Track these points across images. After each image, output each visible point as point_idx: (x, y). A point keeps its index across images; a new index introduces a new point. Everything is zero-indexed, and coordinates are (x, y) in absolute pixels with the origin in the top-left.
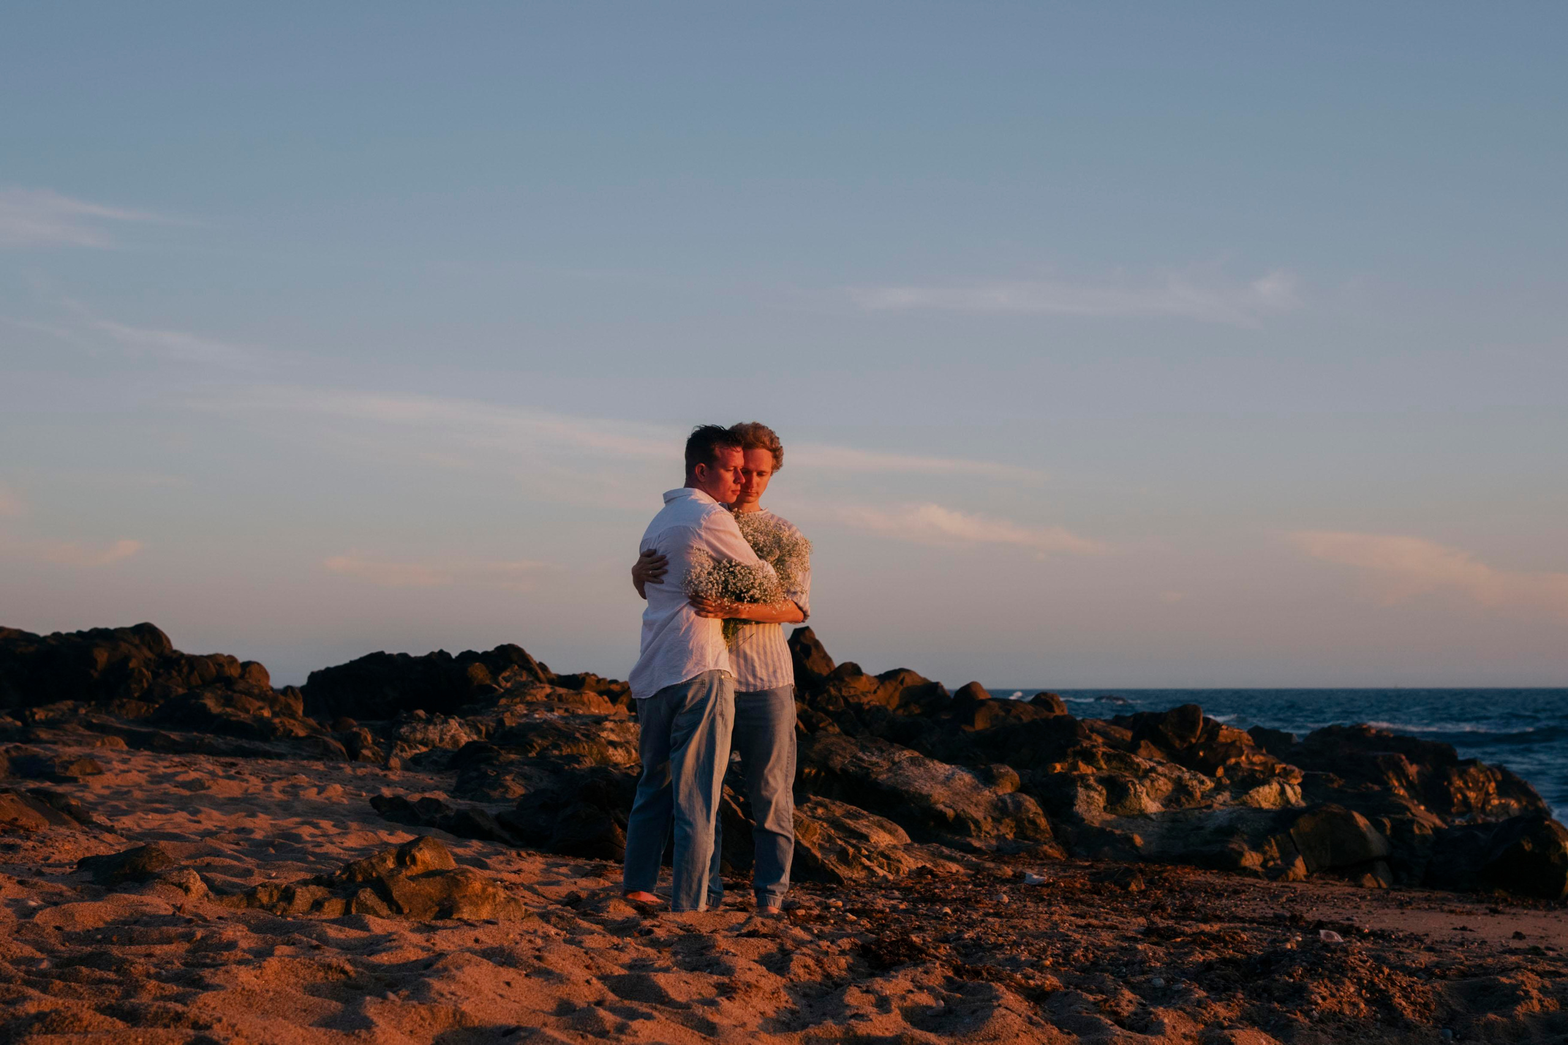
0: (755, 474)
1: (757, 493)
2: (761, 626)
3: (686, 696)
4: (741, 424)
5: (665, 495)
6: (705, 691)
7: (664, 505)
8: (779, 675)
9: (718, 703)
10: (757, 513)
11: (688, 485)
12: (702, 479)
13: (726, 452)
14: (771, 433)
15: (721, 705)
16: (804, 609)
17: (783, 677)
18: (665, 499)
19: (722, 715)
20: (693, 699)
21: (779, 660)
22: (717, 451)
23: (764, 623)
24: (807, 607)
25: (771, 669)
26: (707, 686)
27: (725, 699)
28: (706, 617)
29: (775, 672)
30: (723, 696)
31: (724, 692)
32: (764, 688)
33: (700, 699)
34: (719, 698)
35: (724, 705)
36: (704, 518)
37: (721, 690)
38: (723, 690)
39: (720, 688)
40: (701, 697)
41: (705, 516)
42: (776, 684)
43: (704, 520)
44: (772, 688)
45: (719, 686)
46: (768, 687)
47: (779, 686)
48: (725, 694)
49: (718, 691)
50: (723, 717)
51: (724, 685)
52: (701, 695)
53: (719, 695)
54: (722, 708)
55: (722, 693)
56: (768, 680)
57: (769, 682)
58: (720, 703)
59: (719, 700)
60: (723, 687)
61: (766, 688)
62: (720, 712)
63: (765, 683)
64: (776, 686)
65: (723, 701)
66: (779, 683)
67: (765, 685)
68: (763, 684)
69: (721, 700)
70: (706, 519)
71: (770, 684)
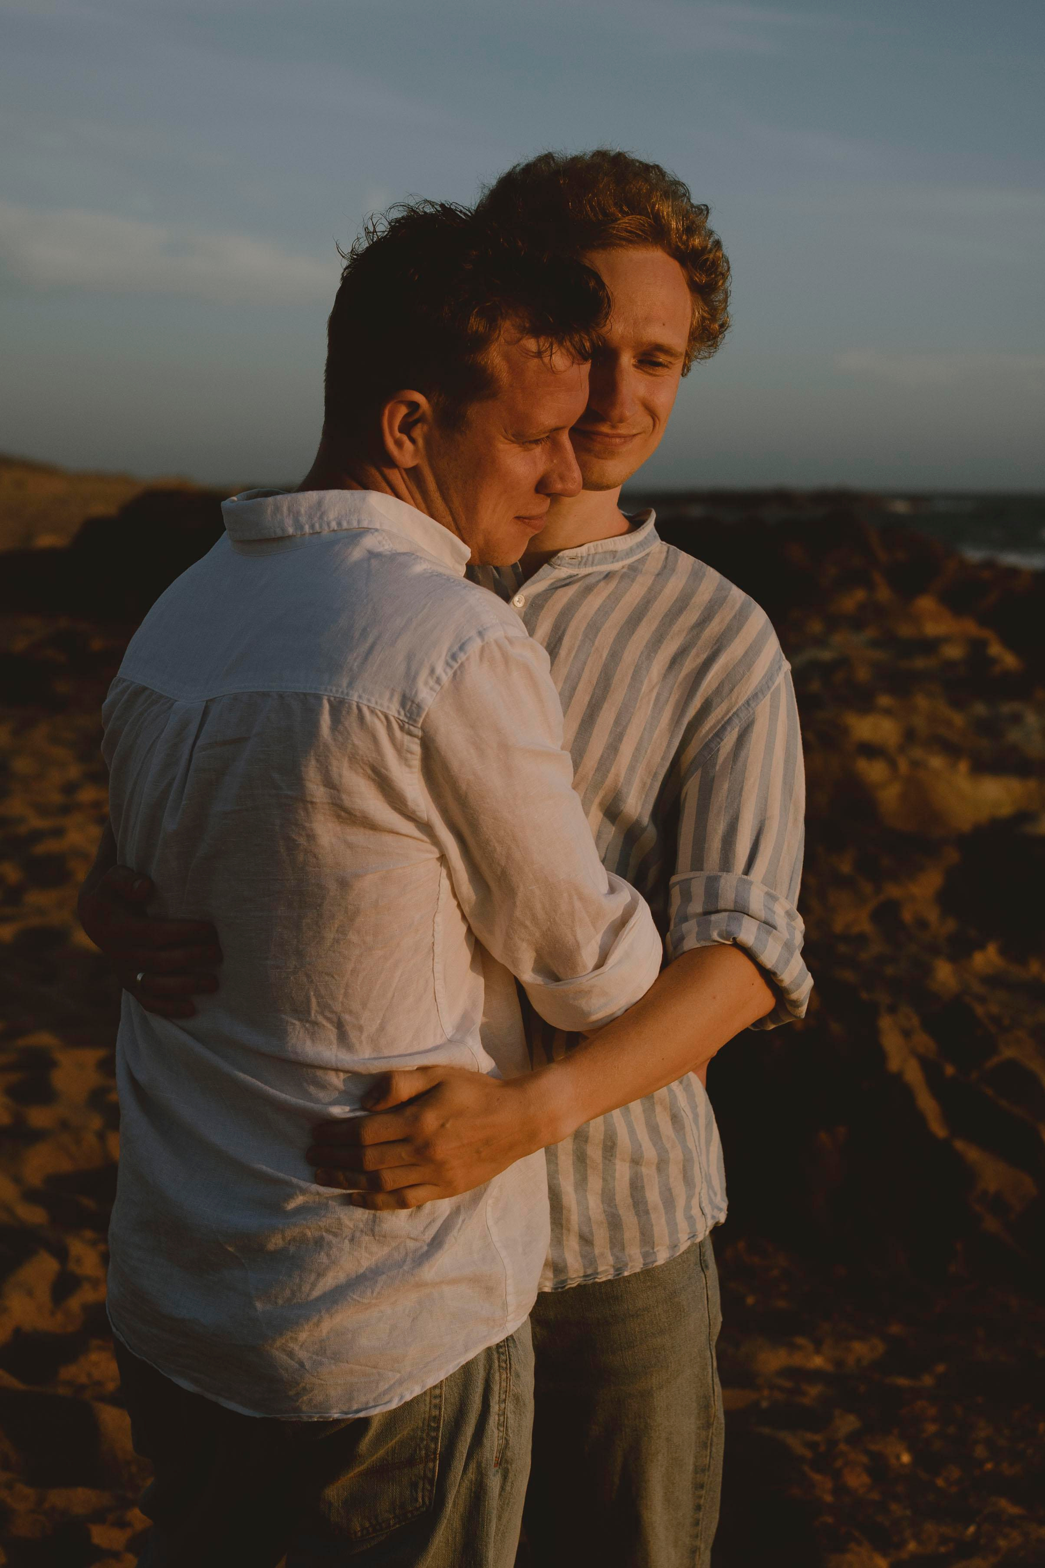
9: (493, 1421)
12: (406, 454)
30: (512, 1386)
31: (513, 1369)
32: (597, 1274)
33: (423, 1423)
34: (497, 1398)
35: (511, 1422)
36: (435, 678)
37: (504, 1365)
38: (510, 1363)
39: (496, 1361)
40: (427, 1415)
41: (439, 670)
42: (645, 1255)
43: (432, 689)
44: (630, 1276)
45: (495, 1353)
46: (612, 1271)
47: (655, 1261)
48: (518, 1376)
49: (492, 1372)
50: (508, 1469)
51: (511, 1341)
52: (425, 1405)
53: (496, 1388)
54: (507, 1434)
55: (507, 1378)
56: (611, 1242)
57: (611, 1249)
58: (499, 1420)
59: (495, 1408)
60: (510, 1349)
61: (605, 1273)
62: (498, 1455)
63: (596, 1254)
64: (644, 1265)
65: (510, 1406)
66: (655, 1250)
67: (598, 1262)
68: (589, 1260)
69: (503, 1406)
70: (442, 684)
71: (617, 1258)
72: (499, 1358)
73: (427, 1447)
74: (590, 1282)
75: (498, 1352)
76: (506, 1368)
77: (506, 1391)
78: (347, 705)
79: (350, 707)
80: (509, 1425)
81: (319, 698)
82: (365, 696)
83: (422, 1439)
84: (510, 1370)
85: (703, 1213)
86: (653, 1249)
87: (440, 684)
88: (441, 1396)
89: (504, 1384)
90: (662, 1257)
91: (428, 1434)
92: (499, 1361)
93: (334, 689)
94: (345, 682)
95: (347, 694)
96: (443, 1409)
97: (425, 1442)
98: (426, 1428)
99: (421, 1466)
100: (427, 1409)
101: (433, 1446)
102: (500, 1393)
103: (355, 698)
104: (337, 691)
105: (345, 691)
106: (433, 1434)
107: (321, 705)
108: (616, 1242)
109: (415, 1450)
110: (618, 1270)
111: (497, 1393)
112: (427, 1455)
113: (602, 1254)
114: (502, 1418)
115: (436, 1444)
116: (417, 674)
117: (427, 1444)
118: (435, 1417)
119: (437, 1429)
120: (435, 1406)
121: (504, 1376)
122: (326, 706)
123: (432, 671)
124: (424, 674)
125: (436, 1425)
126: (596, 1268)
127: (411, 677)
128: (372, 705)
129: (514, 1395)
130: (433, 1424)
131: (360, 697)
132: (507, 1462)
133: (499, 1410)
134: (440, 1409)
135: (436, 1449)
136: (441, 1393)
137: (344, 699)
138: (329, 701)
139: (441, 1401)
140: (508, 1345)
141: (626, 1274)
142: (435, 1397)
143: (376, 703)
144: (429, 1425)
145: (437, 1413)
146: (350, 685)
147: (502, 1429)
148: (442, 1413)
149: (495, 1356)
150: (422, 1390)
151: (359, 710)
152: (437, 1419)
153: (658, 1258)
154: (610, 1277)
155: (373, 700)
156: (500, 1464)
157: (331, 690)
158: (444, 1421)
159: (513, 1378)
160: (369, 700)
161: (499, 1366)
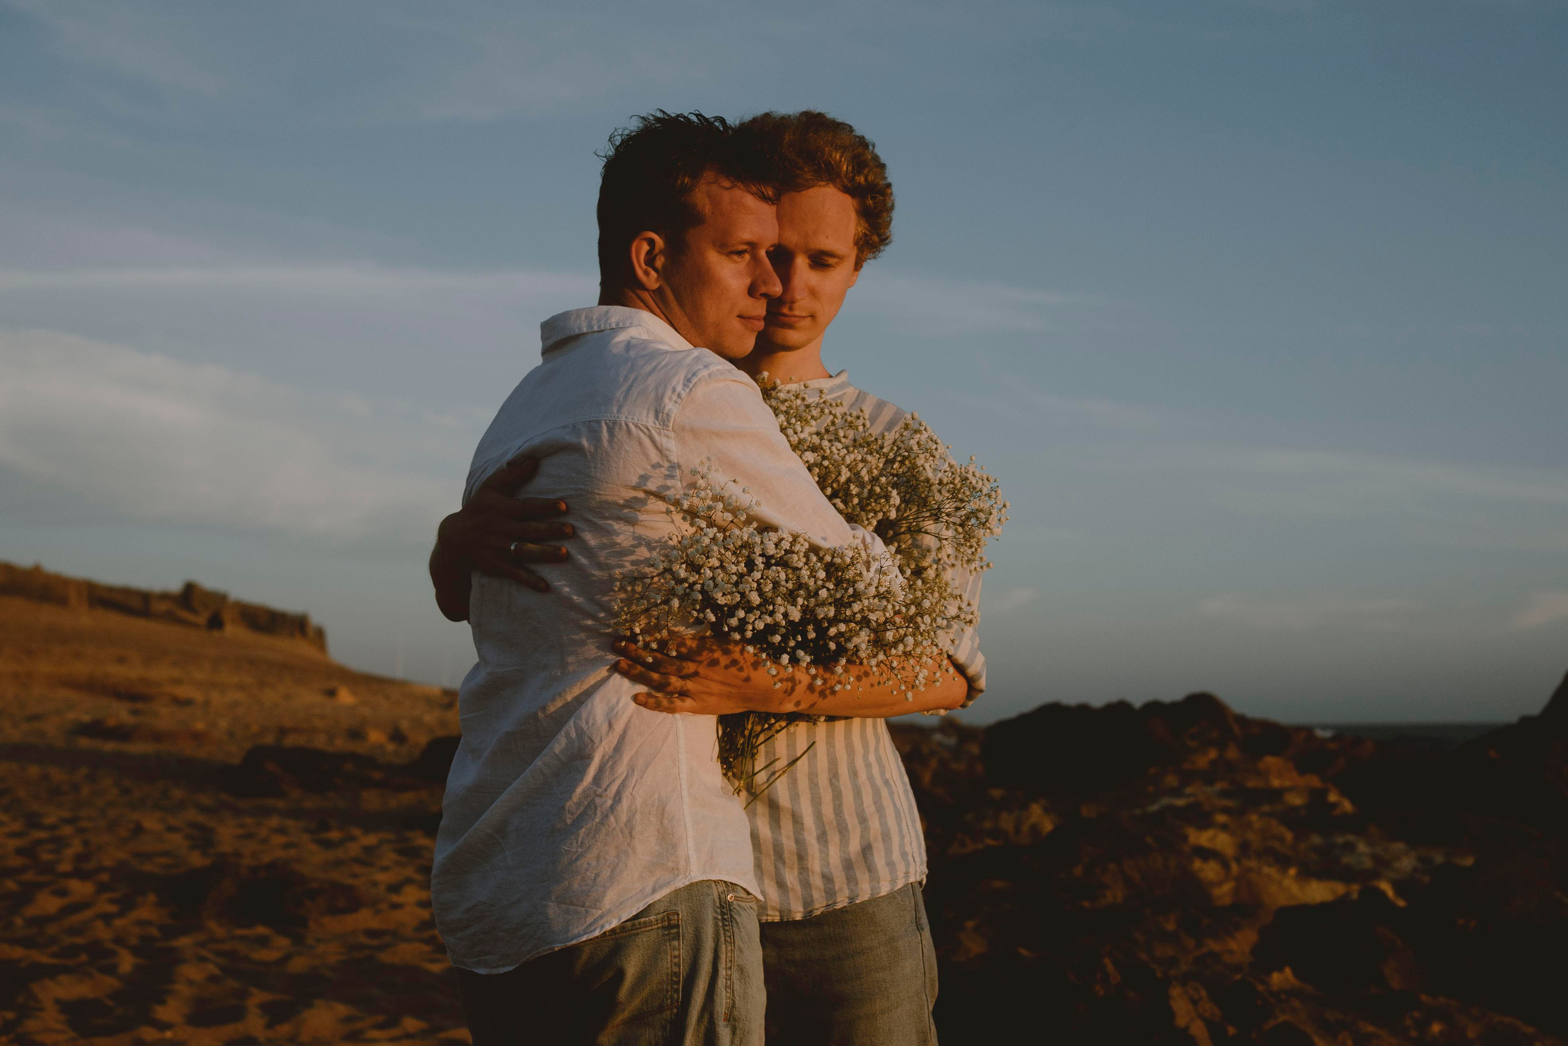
0: (801, 262)
1: (813, 316)
2: (840, 725)
3: (620, 974)
4: (767, 116)
5: (548, 327)
6: (682, 949)
7: (538, 361)
8: (879, 860)
9: (721, 982)
10: (815, 384)
11: (607, 298)
12: (652, 280)
13: (726, 196)
14: (863, 143)
15: (730, 987)
16: (971, 671)
17: (890, 864)
18: (544, 338)
19: (732, 1019)
20: (642, 978)
21: (880, 810)
22: (701, 198)
23: (846, 718)
24: (977, 665)
25: (855, 846)
26: (687, 931)
27: (741, 970)
28: (671, 710)
29: (866, 850)
30: (736, 958)
31: (736, 944)
32: (836, 903)
33: (667, 978)
34: (724, 965)
35: (737, 987)
36: (677, 395)
37: (729, 940)
38: (734, 939)
39: (723, 936)
40: (669, 971)
41: (679, 388)
42: (872, 889)
43: (676, 402)
44: (860, 903)
45: (721, 929)
46: (847, 900)
47: (880, 893)
48: (741, 951)
49: (720, 944)
50: (736, 1026)
51: (735, 922)
52: (667, 962)
53: (723, 957)
54: (733, 996)
55: (732, 950)
56: (847, 879)
57: (848, 884)
58: (726, 983)
59: (722, 972)
60: (734, 928)
61: (842, 902)
62: (727, 1011)
63: (837, 889)
64: (871, 894)
65: (736, 976)
66: (880, 884)
67: (838, 895)
68: (830, 893)
69: (729, 972)
70: (682, 397)
71: (852, 891)
72: (725, 934)
73: (672, 997)
74: (830, 909)
75: (724, 930)
76: (731, 942)
77: (731, 961)
78: (618, 424)
79: (621, 425)
80: (735, 989)
81: (599, 422)
82: (630, 417)
83: (667, 991)
84: (734, 945)
85: (914, 860)
86: (879, 883)
87: (680, 398)
88: (679, 957)
89: (729, 954)
90: (885, 889)
91: (672, 987)
92: (725, 936)
93: (609, 415)
94: (615, 409)
95: (618, 417)
96: (682, 967)
97: (670, 993)
98: (669, 981)
99: (669, 1012)
100: (669, 966)
101: (676, 996)
102: (726, 961)
103: (623, 419)
104: (611, 416)
105: (616, 415)
106: (676, 987)
107: (601, 427)
108: (851, 880)
109: (663, 1000)
110: (851, 899)
111: (724, 961)
112: (672, 1003)
113: (841, 889)
114: (729, 982)
115: (678, 994)
116: (663, 395)
117: (671, 995)
118: (676, 973)
119: (678, 983)
120: (675, 964)
121: (729, 948)
122: (605, 429)
123: (674, 390)
124: (669, 393)
125: (677, 980)
126: (836, 900)
127: (659, 399)
128: (636, 421)
129: (738, 966)
130: (674, 979)
131: (626, 418)
132: (735, 1020)
133: (726, 975)
134: (679, 967)
135: (678, 999)
136: (679, 954)
137: (616, 420)
138: (606, 424)
139: (679, 960)
140: (732, 925)
141: (858, 902)
142: (675, 957)
143: (638, 420)
144: (672, 980)
145: (677, 970)
146: (619, 411)
147: (729, 991)
148: (681, 970)
149: (722, 932)
150: (619, 922)
151: (627, 425)
152: (677, 974)
153: (882, 891)
154: (845, 904)
155: (636, 418)
156: (729, 1020)
157: (607, 416)
158: (683, 977)
159: (737, 952)
160: (633, 419)
161: (725, 940)
